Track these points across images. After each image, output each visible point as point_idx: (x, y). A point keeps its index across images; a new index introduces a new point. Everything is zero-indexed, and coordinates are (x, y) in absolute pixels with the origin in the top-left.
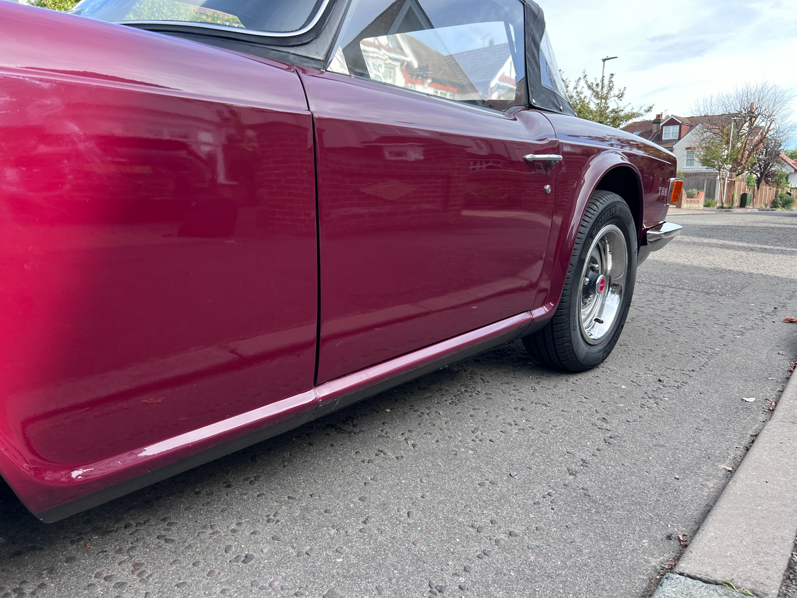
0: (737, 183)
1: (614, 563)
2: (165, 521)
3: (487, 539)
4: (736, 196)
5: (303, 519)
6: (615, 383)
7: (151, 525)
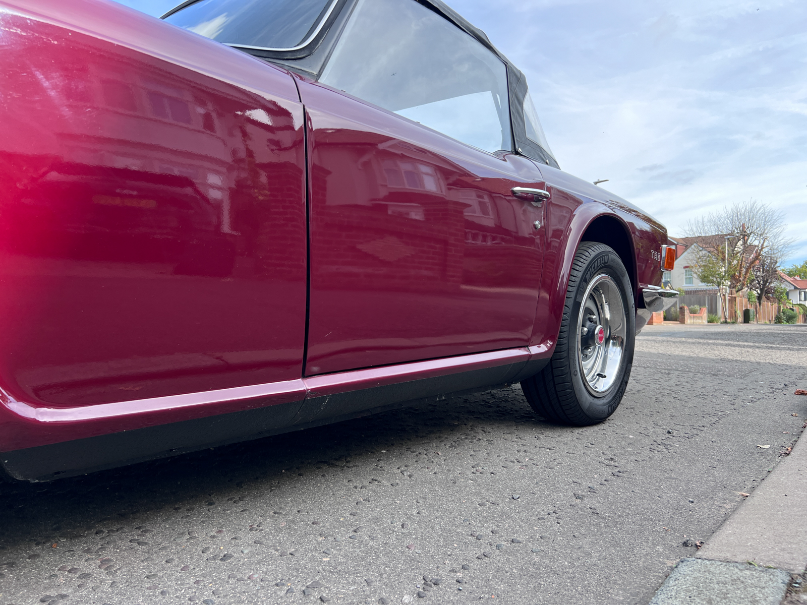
0: (738, 299)
1: (626, 563)
2: (140, 529)
3: (487, 544)
4: (738, 312)
5: (289, 529)
6: (622, 434)
7: (124, 532)
